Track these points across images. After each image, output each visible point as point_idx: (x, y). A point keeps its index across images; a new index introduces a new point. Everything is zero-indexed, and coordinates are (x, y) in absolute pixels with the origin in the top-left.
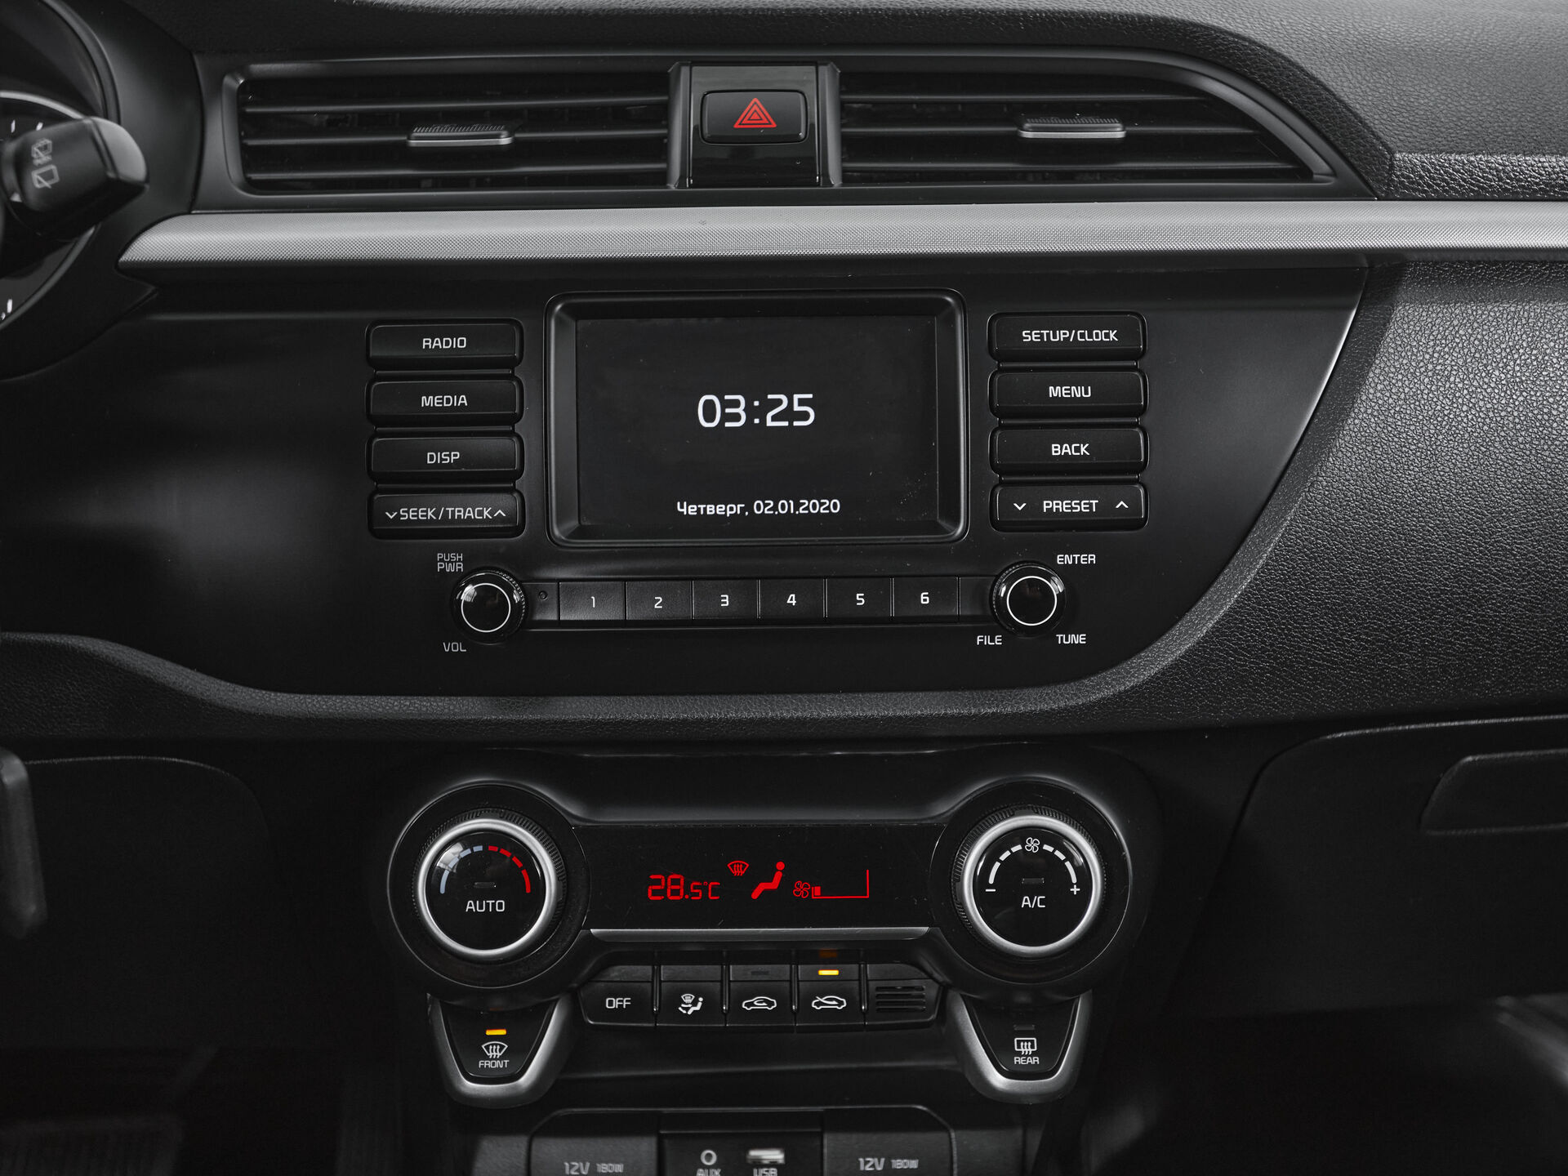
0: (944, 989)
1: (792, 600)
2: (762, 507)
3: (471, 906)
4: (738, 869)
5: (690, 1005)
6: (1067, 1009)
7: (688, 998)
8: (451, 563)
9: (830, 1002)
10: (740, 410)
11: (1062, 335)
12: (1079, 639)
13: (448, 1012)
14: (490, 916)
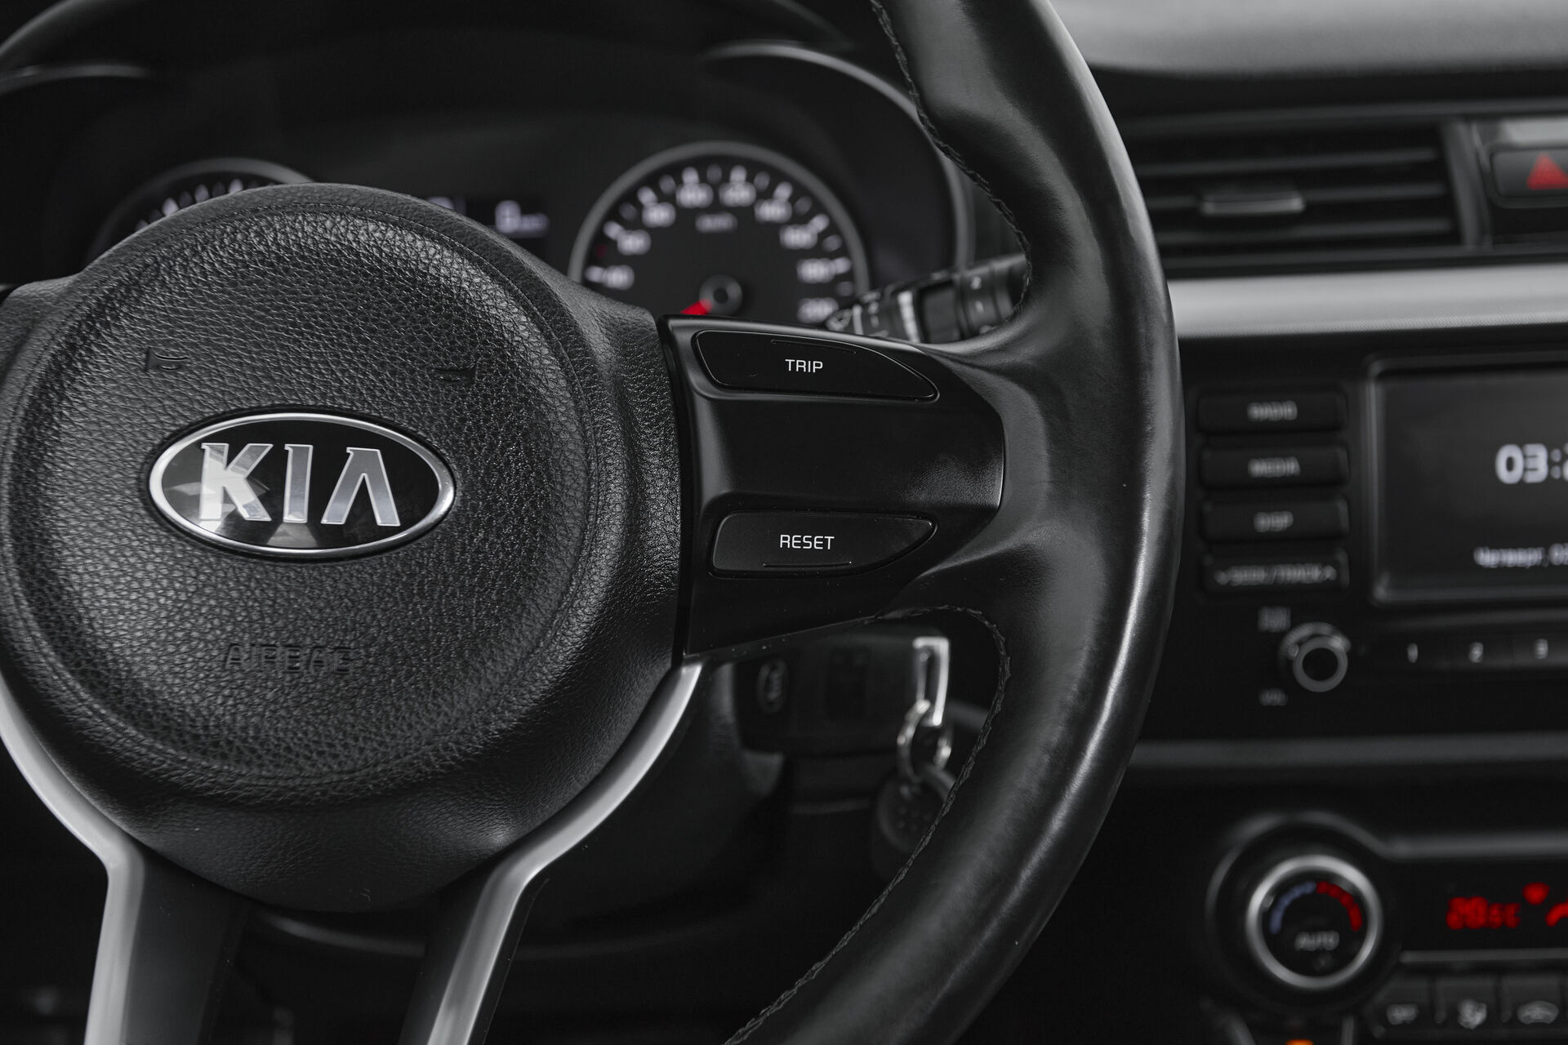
2: (1561, 556)
3: (1296, 941)
4: (1536, 896)
7: (1468, 1008)
8: (1277, 619)
10: (1540, 463)
14: (1316, 950)
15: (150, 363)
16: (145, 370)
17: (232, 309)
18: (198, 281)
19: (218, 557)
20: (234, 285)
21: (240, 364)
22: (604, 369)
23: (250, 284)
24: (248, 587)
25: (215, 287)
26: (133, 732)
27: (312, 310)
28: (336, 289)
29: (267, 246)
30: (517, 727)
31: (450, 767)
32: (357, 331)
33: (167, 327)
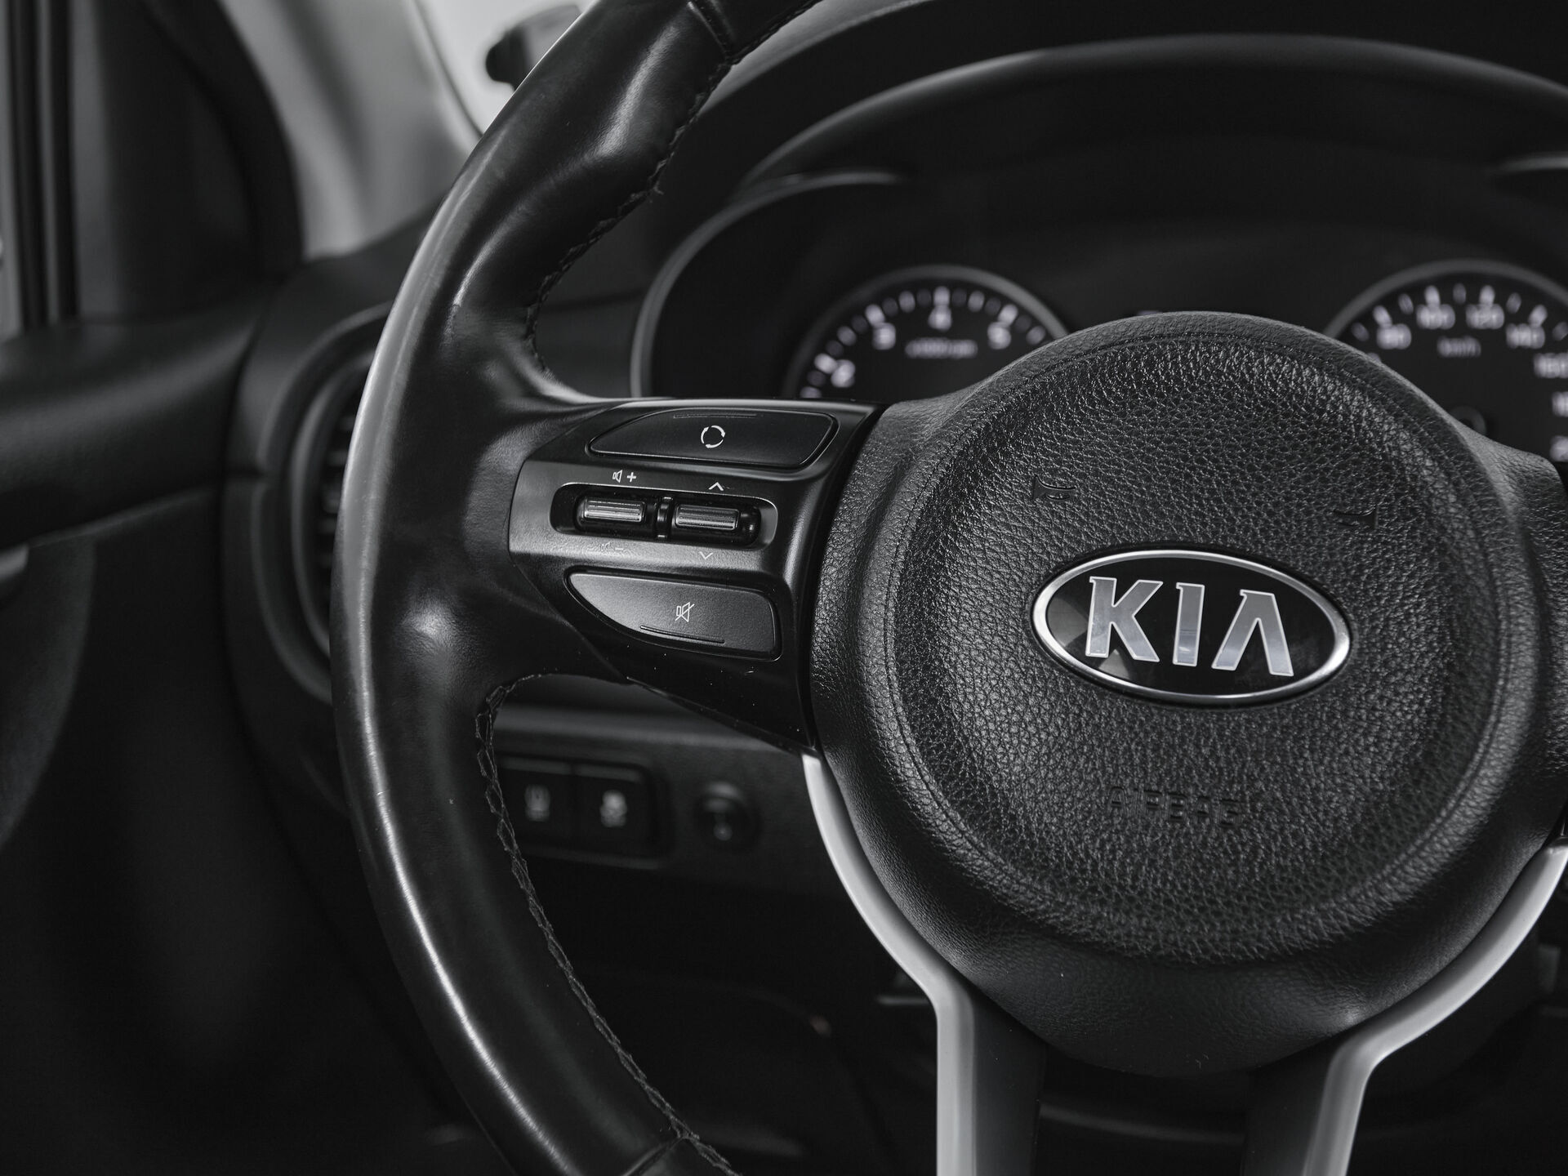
15: (1037, 491)
16: (1032, 499)
17: (1121, 440)
18: (1086, 409)
19: (1102, 696)
20: (1123, 415)
21: (1130, 498)
22: (1512, 519)
23: (1139, 414)
24: (1131, 729)
25: (1103, 417)
26: (1011, 869)
27: (1203, 444)
28: (1229, 423)
29: (1157, 375)
30: (1412, 902)
31: (1340, 937)
32: (1251, 468)
33: (1055, 456)
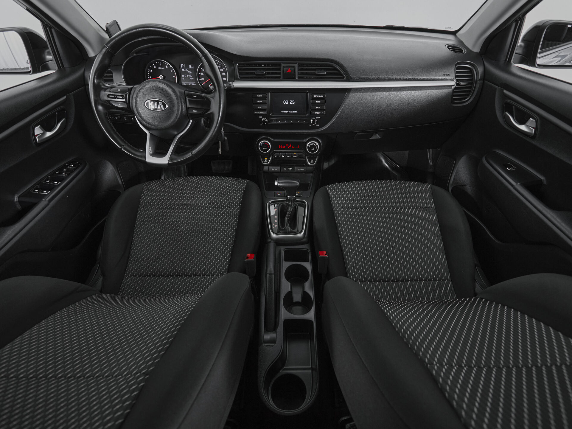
0: (305, 156)
1: (292, 121)
2: (290, 112)
3: (263, 148)
4: (287, 145)
5: (283, 157)
6: (316, 157)
7: (283, 156)
8: (261, 117)
9: (295, 157)
10: (287, 102)
11: (318, 96)
12: (318, 125)
13: (261, 157)
14: (265, 149)
16: (143, 95)
17: (150, 90)
21: (151, 95)
24: (153, 113)
27: (156, 91)
28: (158, 89)
32: (159, 92)
33: (145, 91)
